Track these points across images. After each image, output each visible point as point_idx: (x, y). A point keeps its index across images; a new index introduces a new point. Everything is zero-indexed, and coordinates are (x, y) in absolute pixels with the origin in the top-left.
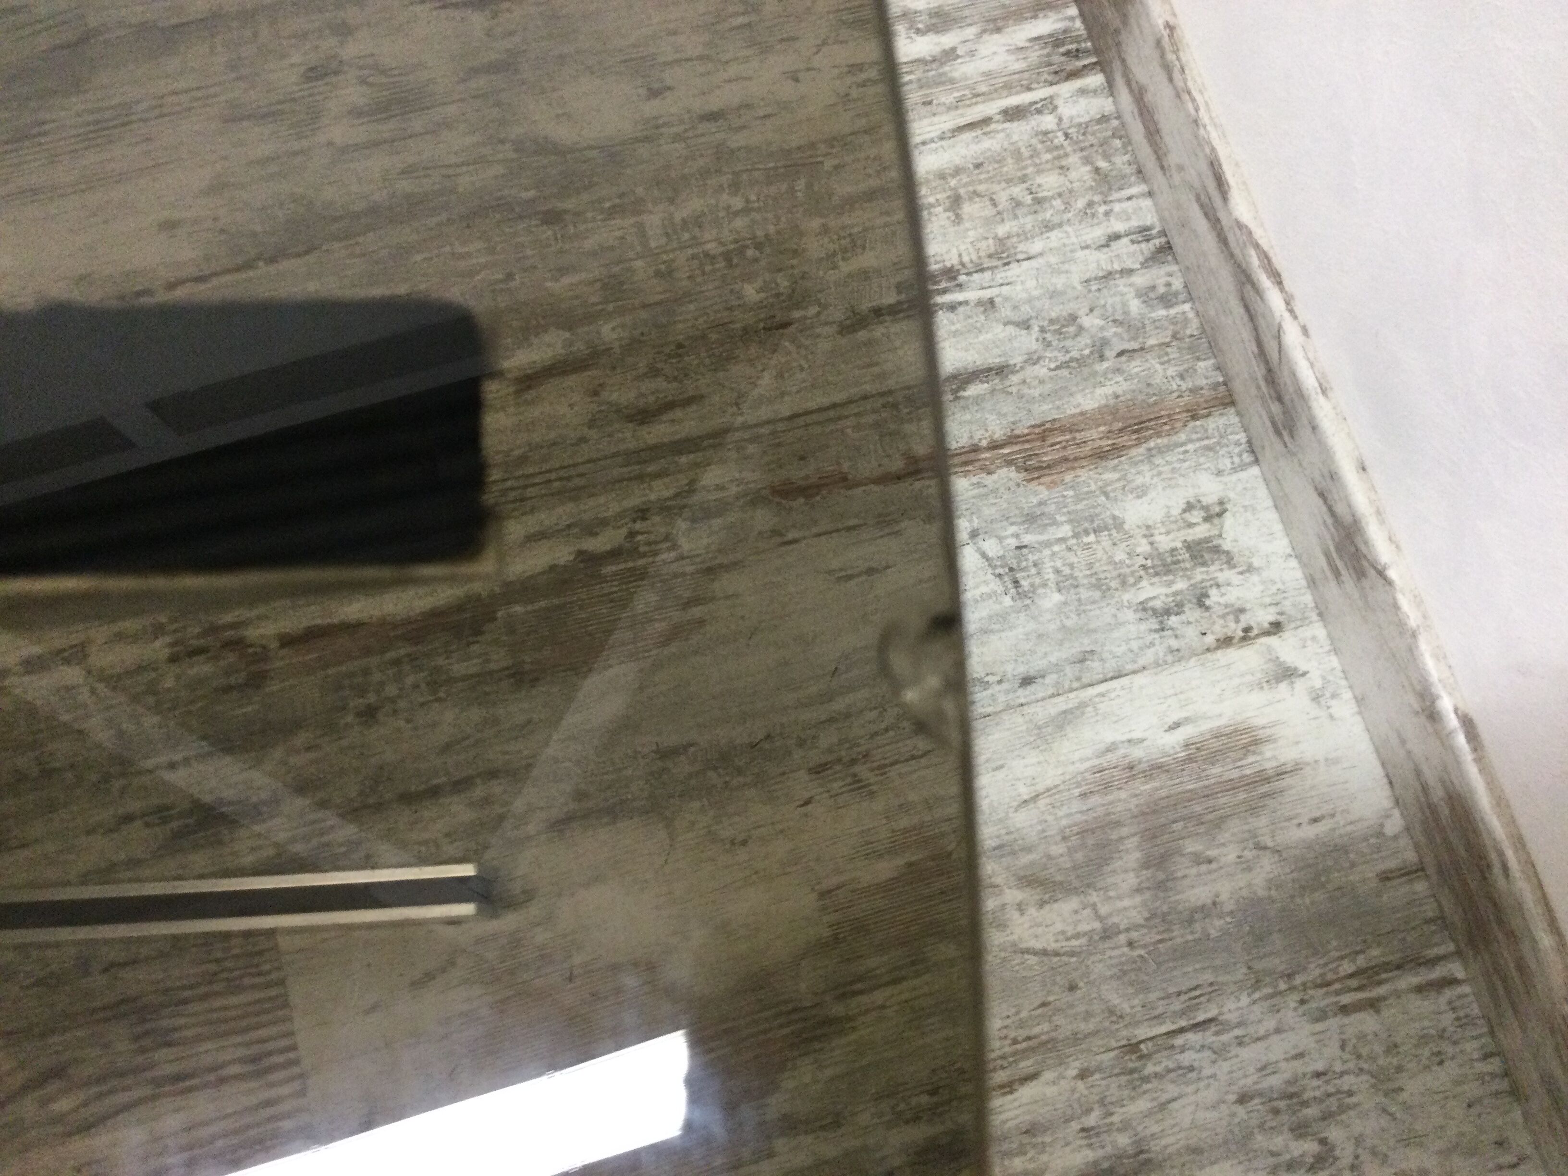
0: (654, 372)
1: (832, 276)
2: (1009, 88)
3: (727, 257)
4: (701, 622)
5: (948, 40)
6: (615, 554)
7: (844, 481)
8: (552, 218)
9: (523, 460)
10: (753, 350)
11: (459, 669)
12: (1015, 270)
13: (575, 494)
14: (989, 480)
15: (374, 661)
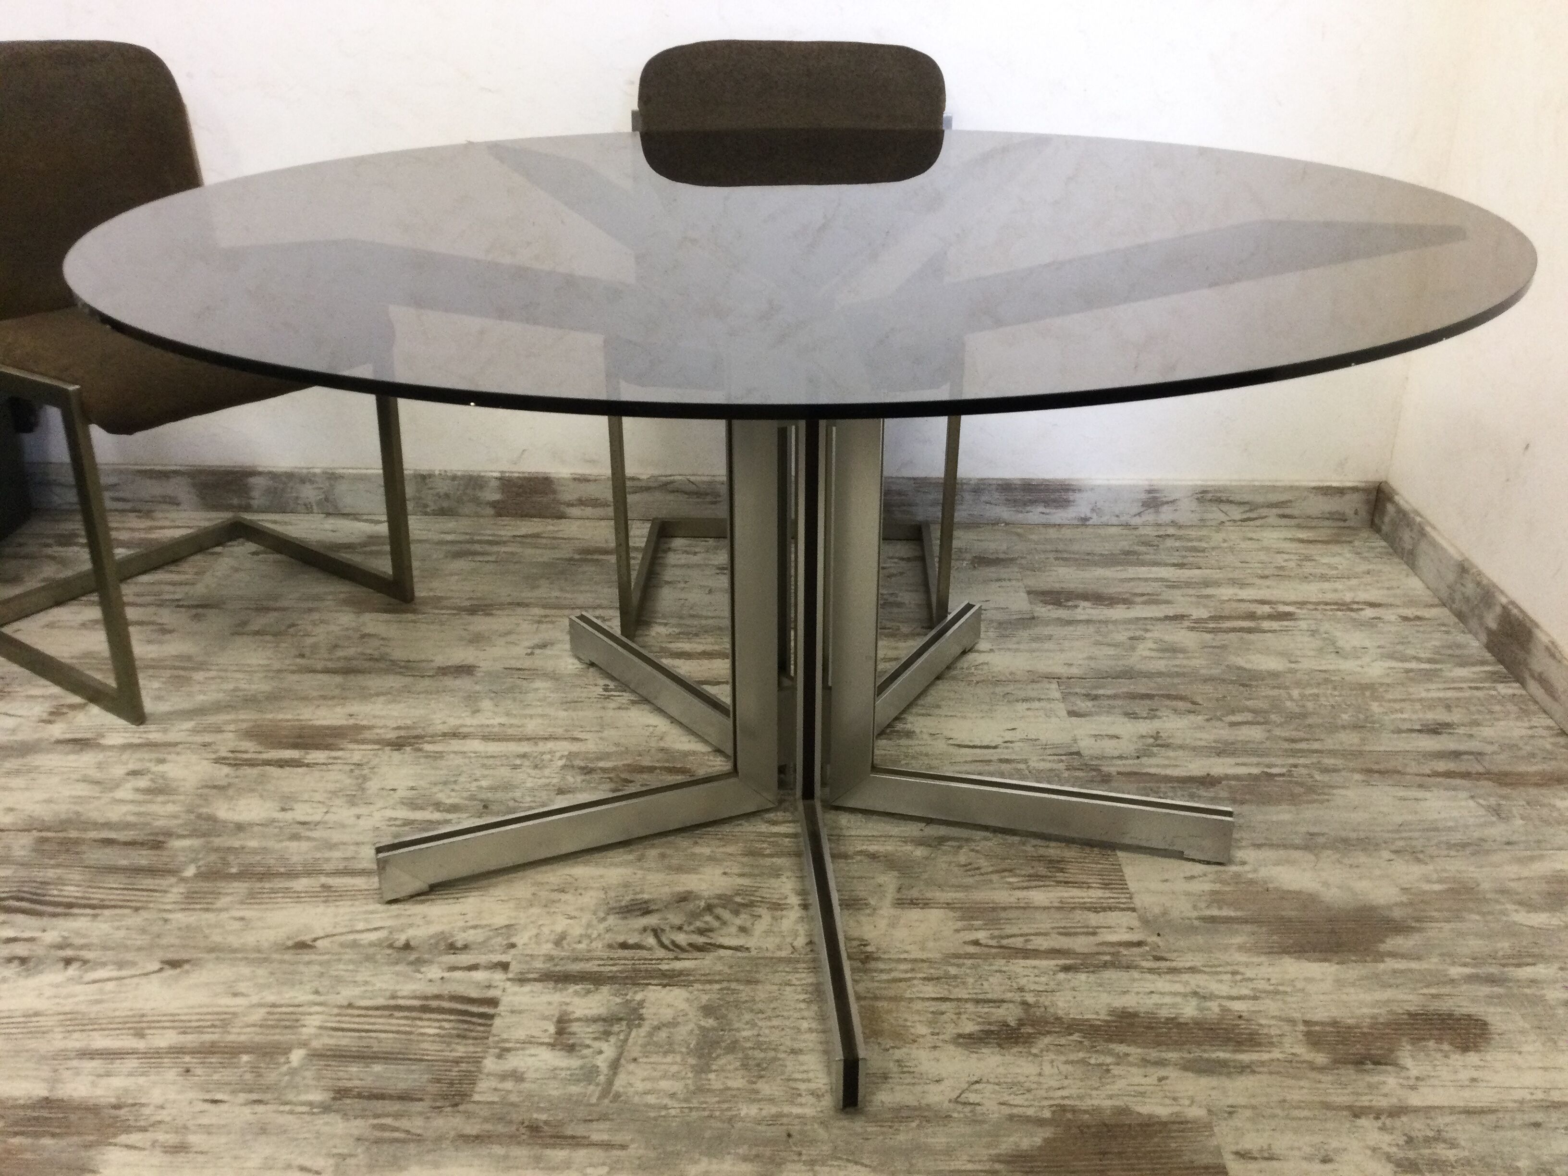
0: (1296, 729)
1: (1386, 718)
2: (1472, 681)
3: (1333, 706)
4: (1328, 800)
5: (1438, 666)
6: (1282, 775)
7: (1399, 772)
8: (1243, 685)
9: (1233, 743)
10: (1348, 731)
11: (1205, 794)
12: (1481, 728)
13: (1258, 756)
14: (1479, 783)
15: (1163, 785)
